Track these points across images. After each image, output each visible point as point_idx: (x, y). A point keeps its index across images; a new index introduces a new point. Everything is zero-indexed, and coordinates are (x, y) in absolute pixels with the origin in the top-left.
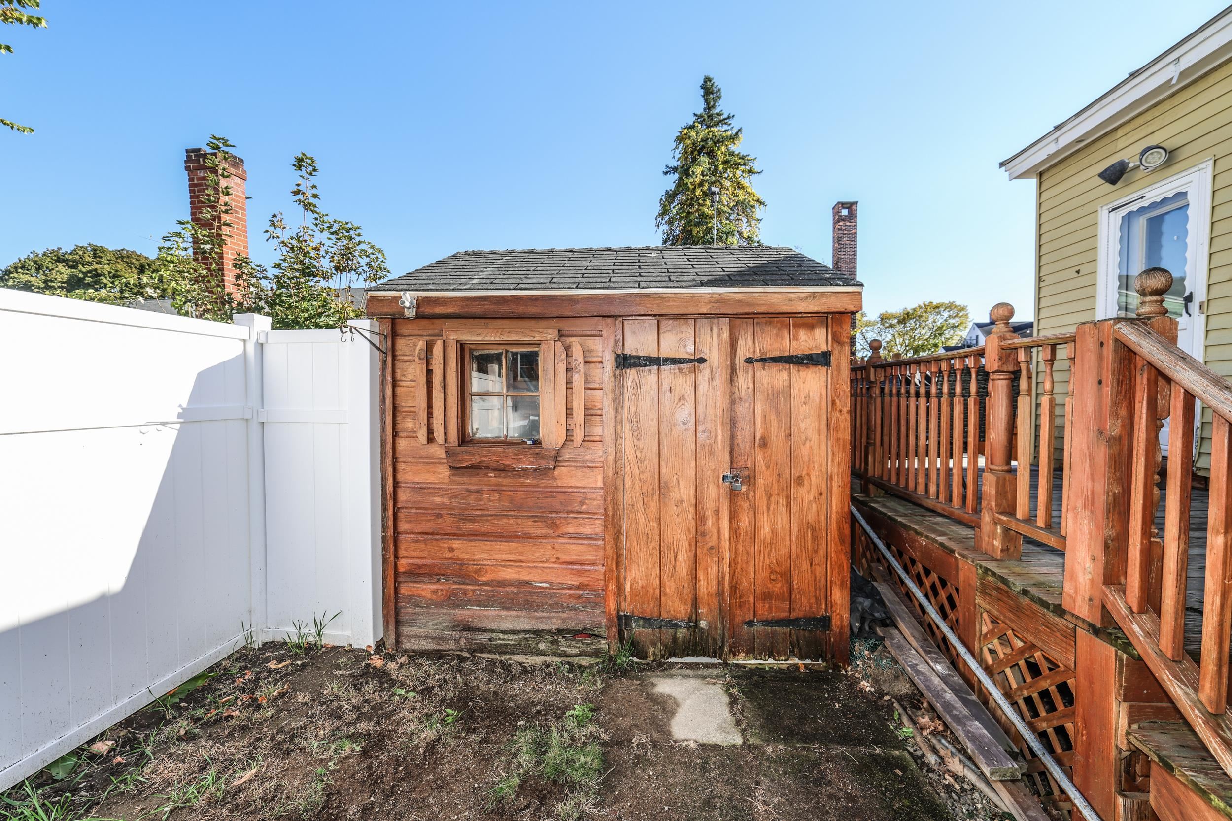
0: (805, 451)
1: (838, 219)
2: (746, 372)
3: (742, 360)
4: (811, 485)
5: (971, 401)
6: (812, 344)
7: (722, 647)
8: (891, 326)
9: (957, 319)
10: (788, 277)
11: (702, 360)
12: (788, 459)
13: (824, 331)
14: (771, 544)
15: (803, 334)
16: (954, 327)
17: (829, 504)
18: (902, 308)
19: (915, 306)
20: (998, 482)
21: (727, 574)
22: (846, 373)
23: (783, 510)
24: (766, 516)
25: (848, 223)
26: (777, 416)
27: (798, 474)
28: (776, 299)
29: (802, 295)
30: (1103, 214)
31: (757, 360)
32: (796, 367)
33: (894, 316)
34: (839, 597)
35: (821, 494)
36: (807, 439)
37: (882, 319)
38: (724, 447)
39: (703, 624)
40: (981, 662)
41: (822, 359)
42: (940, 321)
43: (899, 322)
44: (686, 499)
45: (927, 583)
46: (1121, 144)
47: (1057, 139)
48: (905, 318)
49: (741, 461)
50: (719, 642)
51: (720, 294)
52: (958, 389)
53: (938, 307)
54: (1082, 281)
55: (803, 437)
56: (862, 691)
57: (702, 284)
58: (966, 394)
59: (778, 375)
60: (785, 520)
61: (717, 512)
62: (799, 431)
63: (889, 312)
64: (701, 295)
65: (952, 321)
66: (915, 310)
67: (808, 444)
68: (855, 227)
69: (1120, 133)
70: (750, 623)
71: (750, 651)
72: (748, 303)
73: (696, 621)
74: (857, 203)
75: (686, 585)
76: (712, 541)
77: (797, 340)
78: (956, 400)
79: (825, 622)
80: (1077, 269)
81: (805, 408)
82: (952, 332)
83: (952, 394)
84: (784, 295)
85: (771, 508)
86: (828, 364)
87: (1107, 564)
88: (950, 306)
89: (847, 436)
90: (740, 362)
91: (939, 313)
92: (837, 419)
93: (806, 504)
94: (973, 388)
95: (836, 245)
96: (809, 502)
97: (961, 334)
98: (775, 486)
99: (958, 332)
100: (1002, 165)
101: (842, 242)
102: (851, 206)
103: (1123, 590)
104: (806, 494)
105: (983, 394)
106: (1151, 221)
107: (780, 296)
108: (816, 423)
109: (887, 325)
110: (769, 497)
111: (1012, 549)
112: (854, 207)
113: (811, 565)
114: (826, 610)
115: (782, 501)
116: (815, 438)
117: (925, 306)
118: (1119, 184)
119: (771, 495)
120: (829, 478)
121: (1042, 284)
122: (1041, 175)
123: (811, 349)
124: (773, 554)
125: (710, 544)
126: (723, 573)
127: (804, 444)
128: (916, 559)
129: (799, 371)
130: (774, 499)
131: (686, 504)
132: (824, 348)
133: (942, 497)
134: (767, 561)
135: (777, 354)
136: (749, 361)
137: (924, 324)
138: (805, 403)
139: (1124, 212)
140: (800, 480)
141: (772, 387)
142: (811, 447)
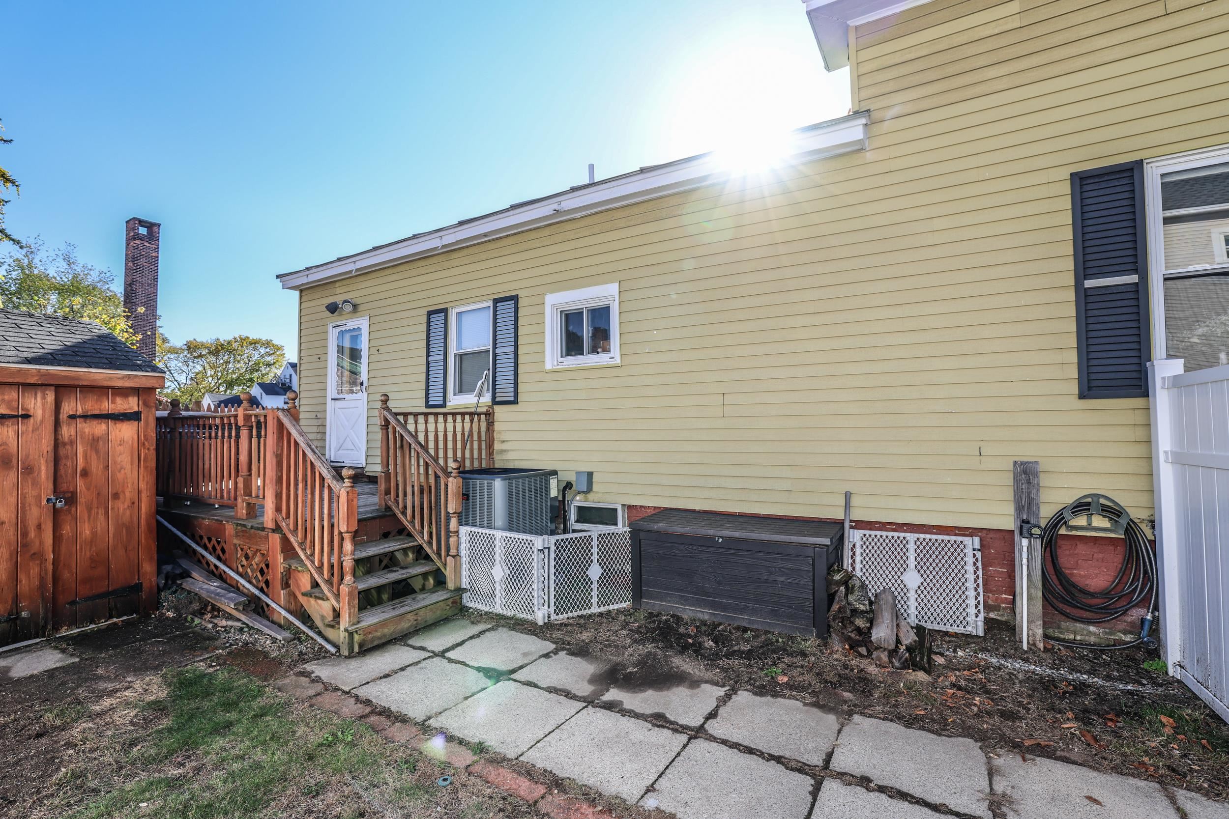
0: (120, 476)
1: (132, 237)
2: (69, 425)
3: (65, 416)
4: (125, 498)
5: (232, 441)
6: (126, 406)
7: (44, 627)
8: (201, 356)
9: (273, 357)
10: (107, 361)
11: (26, 416)
12: (107, 482)
13: (136, 399)
14: (91, 542)
15: (119, 400)
16: (269, 365)
17: (139, 509)
18: (214, 338)
19: (230, 337)
20: (244, 481)
21: (51, 571)
22: (152, 424)
23: (101, 517)
24: (86, 523)
25: (147, 244)
26: (97, 455)
27: (114, 492)
28: (97, 377)
29: (120, 376)
30: (330, 327)
31: (80, 417)
32: (113, 421)
33: (202, 345)
34: (149, 568)
35: (133, 503)
36: (121, 468)
37: (189, 348)
38: (47, 478)
39: (24, 614)
40: (238, 573)
41: (135, 416)
42: (256, 357)
43: (210, 353)
44: (7, 520)
45: (210, 546)
46: (338, 291)
47: (307, 275)
48: (218, 349)
49: (64, 487)
50: (42, 623)
51: (47, 370)
52: (226, 434)
53: (255, 343)
54: (321, 365)
55: (119, 467)
56: (168, 618)
57: (28, 361)
58: (230, 437)
59: (98, 426)
60: (104, 524)
61: (39, 527)
62: (115, 462)
63: (199, 340)
64: (28, 370)
65: (269, 359)
66: (229, 343)
67: (123, 471)
68: (157, 249)
69: (337, 284)
70: (74, 603)
71: (73, 623)
72: (73, 378)
73: (17, 613)
74: (159, 225)
75: (6, 587)
76: (35, 547)
77: (114, 403)
78: (225, 440)
79: (138, 587)
80: (319, 356)
81: (121, 448)
82: (268, 369)
83: (223, 437)
84: (105, 375)
85: (92, 517)
86: (139, 420)
87: (276, 504)
88: (267, 344)
89: (153, 464)
90: (63, 416)
91: (255, 349)
92: (146, 454)
93: (121, 511)
94: (233, 434)
95: (130, 264)
96: (124, 509)
97: (276, 371)
98: (95, 501)
99: (274, 370)
100: (278, 277)
101: (140, 262)
102: (152, 227)
103: (281, 513)
104: (122, 506)
105: (238, 436)
106: (351, 336)
107: (102, 375)
108: (129, 458)
109: (195, 354)
110: (89, 510)
111: (252, 513)
112: (155, 229)
113: (126, 550)
114: (139, 579)
115: (101, 511)
116: (128, 467)
117: (241, 339)
118: (336, 314)
119: (91, 508)
120: (139, 492)
121: (302, 362)
122: (301, 291)
123: (125, 410)
124: (94, 549)
125: (32, 552)
126: (46, 570)
127: (120, 471)
128: (203, 534)
129: (115, 424)
130: (94, 511)
131: (7, 524)
132: (136, 409)
133: (218, 496)
134: (88, 554)
135: (97, 412)
136: (72, 417)
137: (239, 358)
138: (120, 445)
139: (339, 329)
140: (116, 496)
141: (93, 435)
142: (125, 473)
